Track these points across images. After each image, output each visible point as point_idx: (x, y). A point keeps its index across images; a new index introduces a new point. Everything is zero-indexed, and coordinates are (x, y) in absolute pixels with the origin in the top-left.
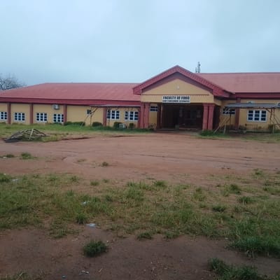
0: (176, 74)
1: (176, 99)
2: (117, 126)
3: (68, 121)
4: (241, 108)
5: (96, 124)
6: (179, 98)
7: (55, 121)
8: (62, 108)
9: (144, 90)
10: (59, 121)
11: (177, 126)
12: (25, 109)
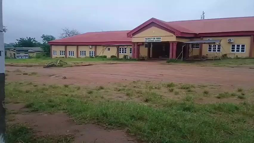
0: (152, 23)
1: (153, 40)
2: (125, 58)
3: (97, 55)
4: (204, 43)
5: (112, 57)
6: (154, 39)
7: (90, 55)
8: (94, 47)
9: (134, 34)
10: (92, 55)
11: (159, 57)
12: (73, 49)
